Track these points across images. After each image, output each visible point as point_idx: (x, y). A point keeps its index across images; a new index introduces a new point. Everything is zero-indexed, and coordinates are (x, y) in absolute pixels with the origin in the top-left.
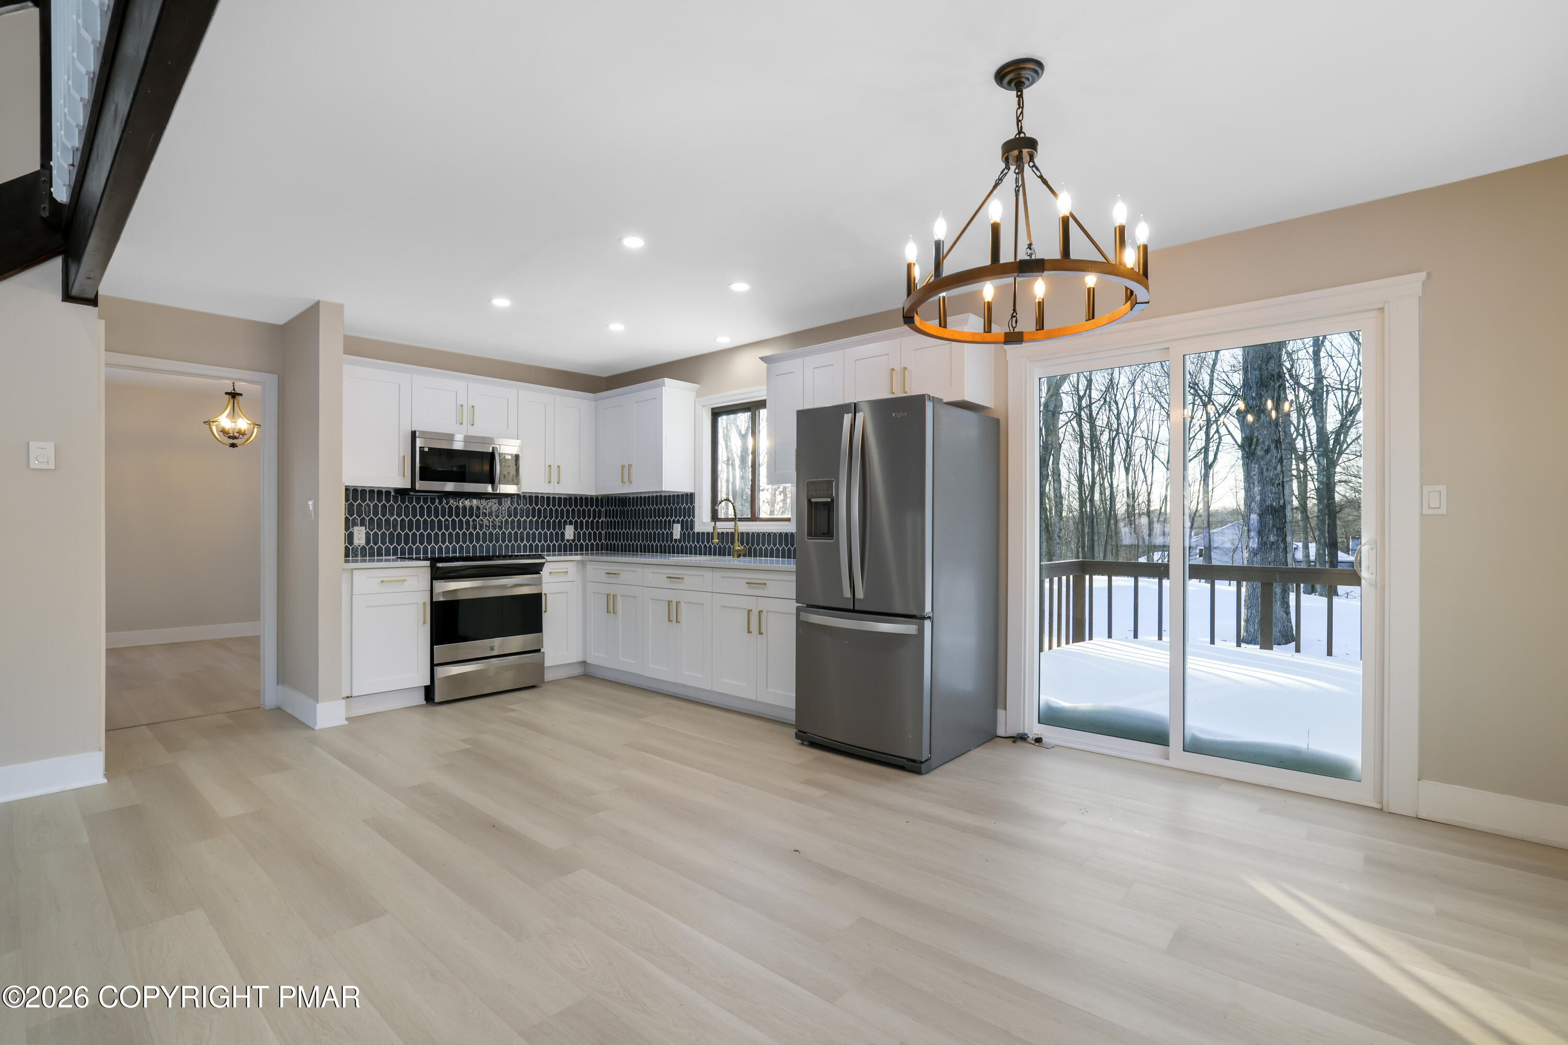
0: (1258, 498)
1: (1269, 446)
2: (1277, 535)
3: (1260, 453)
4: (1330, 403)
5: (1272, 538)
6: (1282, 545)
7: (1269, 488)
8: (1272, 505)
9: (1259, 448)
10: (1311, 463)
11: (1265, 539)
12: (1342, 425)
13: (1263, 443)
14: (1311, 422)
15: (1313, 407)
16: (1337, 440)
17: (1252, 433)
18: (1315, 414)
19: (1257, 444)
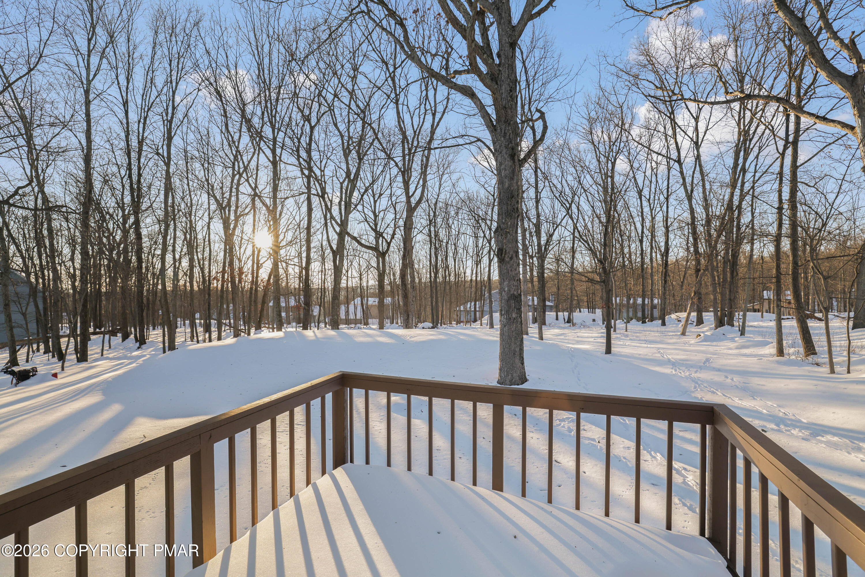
0: (506, 289)
1: (512, 255)
2: (517, 313)
3: (507, 259)
4: (542, 230)
5: (514, 316)
6: (519, 320)
7: (512, 282)
8: (514, 294)
9: (507, 256)
10: (535, 259)
11: (510, 316)
12: (548, 241)
13: (509, 253)
14: (535, 239)
15: (536, 232)
16: (545, 248)
17: (502, 245)
18: (536, 235)
19: (505, 254)
